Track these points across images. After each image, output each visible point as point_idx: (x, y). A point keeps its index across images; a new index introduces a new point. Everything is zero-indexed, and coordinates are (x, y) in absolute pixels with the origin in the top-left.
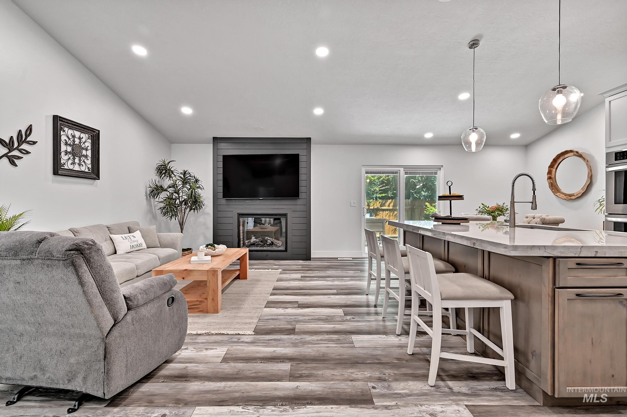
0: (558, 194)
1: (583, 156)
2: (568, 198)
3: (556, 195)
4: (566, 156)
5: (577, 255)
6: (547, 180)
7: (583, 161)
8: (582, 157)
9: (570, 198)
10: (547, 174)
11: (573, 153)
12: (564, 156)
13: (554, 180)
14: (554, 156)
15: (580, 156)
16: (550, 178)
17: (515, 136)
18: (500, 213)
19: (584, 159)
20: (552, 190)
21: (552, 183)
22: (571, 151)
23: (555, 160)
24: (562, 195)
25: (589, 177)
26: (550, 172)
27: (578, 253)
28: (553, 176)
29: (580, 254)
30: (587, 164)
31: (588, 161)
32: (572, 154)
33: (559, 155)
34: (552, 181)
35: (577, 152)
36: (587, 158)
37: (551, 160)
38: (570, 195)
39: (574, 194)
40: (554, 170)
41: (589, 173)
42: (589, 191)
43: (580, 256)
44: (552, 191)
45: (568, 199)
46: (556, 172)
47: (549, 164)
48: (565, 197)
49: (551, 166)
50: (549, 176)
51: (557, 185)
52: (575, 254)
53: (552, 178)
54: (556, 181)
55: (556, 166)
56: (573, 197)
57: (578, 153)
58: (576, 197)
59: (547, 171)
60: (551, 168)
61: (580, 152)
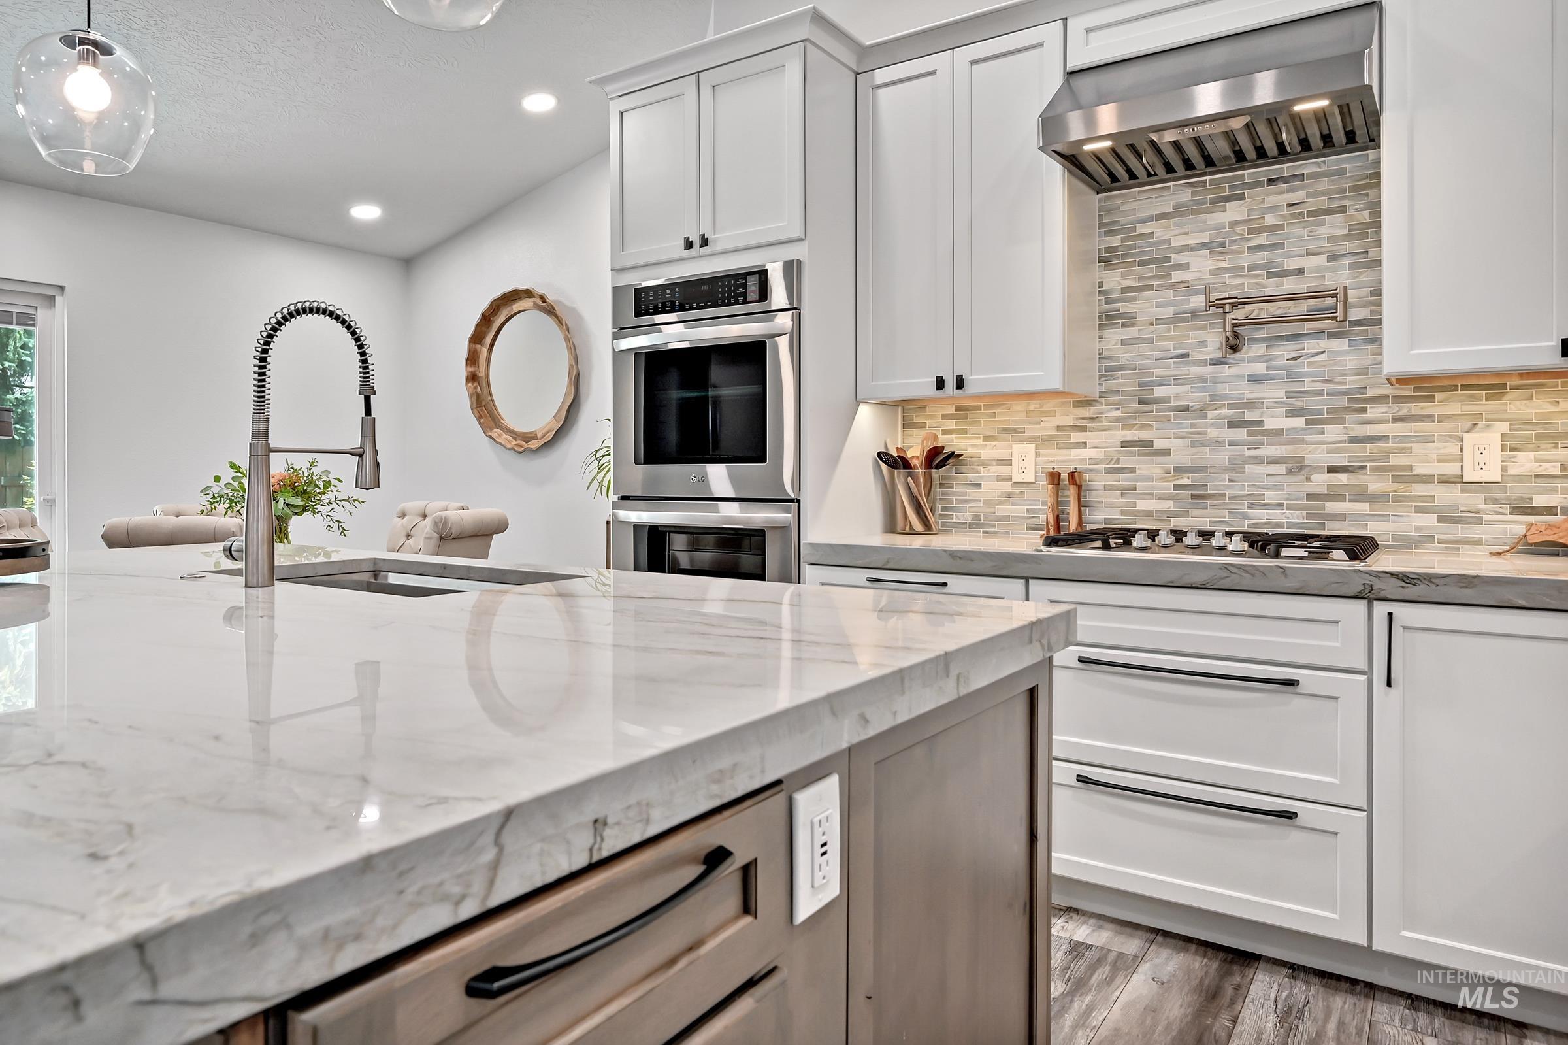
0: (495, 433)
1: (558, 312)
2: (521, 446)
3: (490, 437)
4: (516, 307)
5: (469, 910)
6: (466, 385)
7: (558, 328)
8: (556, 316)
9: (526, 445)
10: (467, 364)
11: (532, 299)
12: (509, 308)
13: (485, 385)
14: (483, 306)
15: (550, 311)
16: (473, 378)
17: (366, 212)
18: (297, 501)
19: (560, 321)
20: (479, 418)
21: (478, 395)
22: (528, 293)
23: (486, 319)
24: (505, 436)
25: (571, 379)
26: (472, 359)
27: (478, 886)
28: (482, 373)
29: (491, 883)
30: (567, 339)
31: (568, 329)
32: (527, 303)
33: (497, 302)
34: (479, 390)
35: (543, 298)
36: (566, 319)
37: (476, 318)
38: (528, 437)
39: (535, 432)
40: (484, 351)
41: (571, 367)
42: (574, 425)
43: (495, 901)
44: (480, 423)
45: (522, 449)
46: (489, 357)
47: (471, 330)
48: (514, 443)
49: (477, 338)
50: (471, 369)
51: (493, 401)
52: (458, 903)
53: (479, 377)
54: (490, 391)
55: (488, 340)
56: (534, 444)
57: (544, 302)
58: (542, 442)
59: (464, 353)
60: (475, 343)
61: (551, 298)
